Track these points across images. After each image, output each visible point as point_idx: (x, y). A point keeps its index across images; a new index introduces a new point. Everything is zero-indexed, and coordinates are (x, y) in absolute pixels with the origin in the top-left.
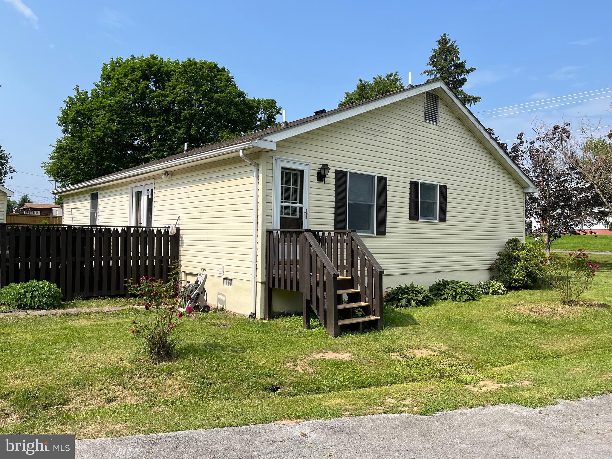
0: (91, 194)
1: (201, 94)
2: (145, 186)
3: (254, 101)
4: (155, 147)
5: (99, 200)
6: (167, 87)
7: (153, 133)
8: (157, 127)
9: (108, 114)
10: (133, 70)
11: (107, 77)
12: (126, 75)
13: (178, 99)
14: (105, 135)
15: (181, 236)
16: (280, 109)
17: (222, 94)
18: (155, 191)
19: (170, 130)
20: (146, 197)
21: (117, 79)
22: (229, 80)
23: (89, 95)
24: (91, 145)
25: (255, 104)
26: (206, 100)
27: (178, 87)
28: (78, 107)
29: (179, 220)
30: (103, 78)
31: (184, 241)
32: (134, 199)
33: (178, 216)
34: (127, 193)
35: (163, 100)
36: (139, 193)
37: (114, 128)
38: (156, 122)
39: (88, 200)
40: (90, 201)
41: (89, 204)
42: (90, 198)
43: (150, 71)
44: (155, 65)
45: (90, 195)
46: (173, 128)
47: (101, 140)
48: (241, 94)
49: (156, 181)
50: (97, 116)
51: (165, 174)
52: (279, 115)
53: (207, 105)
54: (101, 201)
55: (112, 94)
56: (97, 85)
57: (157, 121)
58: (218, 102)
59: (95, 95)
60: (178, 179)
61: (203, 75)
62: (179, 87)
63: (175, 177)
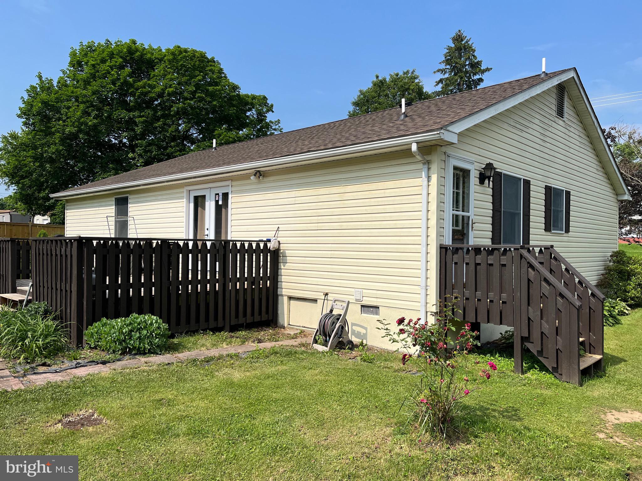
0: (116, 198)
1: (194, 86)
2: (211, 189)
3: (247, 96)
4: (141, 147)
5: (129, 205)
6: (153, 77)
7: (138, 130)
8: (143, 122)
9: (82, 106)
10: (112, 55)
11: (77, 64)
12: (103, 61)
13: (168, 91)
14: (80, 131)
15: (282, 251)
16: (272, 106)
17: (218, 87)
18: (232, 196)
19: (159, 126)
20: (213, 204)
21: (93, 65)
22: (221, 71)
23: (55, 84)
24: (63, 140)
25: (250, 100)
26: (200, 93)
27: (167, 77)
28: (44, 96)
29: (278, 232)
30: (72, 64)
31: (288, 258)
32: (192, 205)
33: (277, 226)
34: (182, 198)
35: (150, 92)
36: (200, 199)
37: (90, 123)
38: (141, 117)
39: (111, 205)
40: (114, 207)
41: (114, 211)
42: (114, 203)
43: (131, 58)
44: (137, 50)
45: (114, 199)
46: (161, 124)
47: (74, 136)
48: (235, 88)
49: (234, 183)
50: (69, 108)
51: (255, 175)
52: (270, 112)
53: (201, 100)
54: (133, 209)
55: (87, 83)
56: (63, 72)
57: (143, 116)
58: (213, 95)
59: (62, 84)
60: (274, 181)
61: (194, 65)
62: (169, 76)
63: (266, 179)
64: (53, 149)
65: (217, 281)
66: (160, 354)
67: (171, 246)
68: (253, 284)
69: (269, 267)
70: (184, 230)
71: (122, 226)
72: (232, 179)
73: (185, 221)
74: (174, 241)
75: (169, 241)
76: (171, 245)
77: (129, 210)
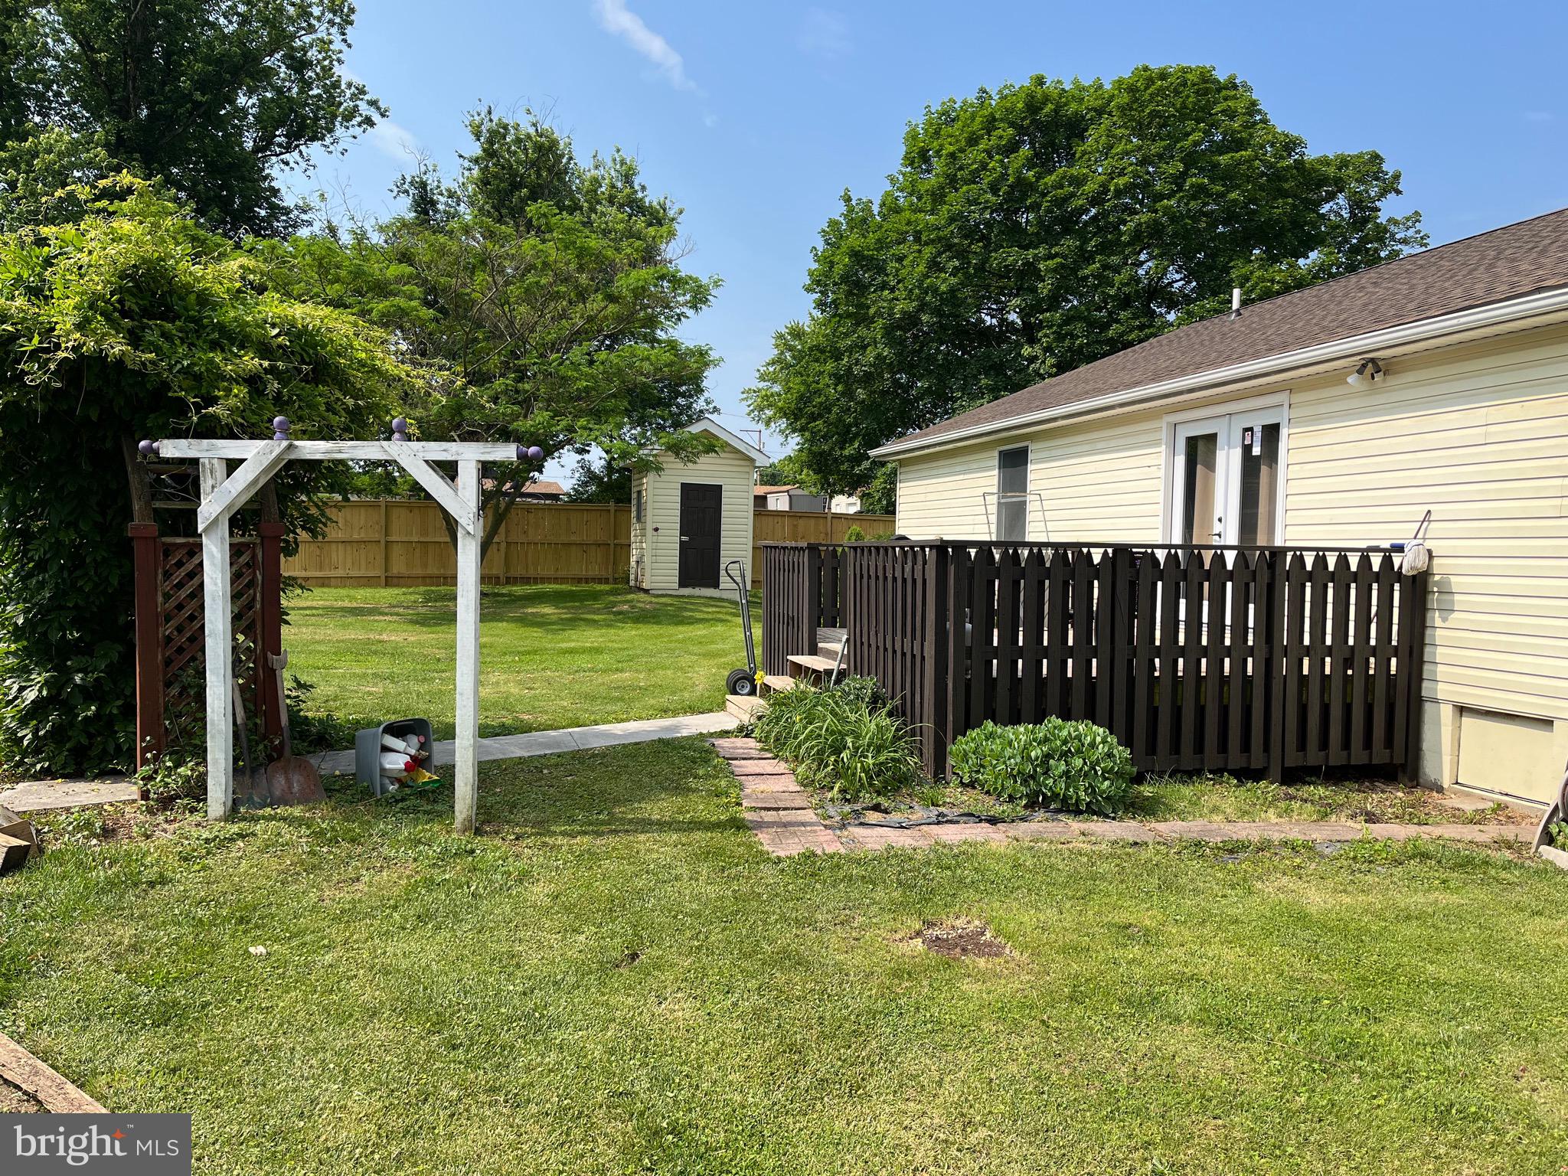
0: (1000, 452)
1: (1181, 160)
2: (1233, 417)
3: (1325, 161)
4: (1050, 327)
5: (1030, 467)
6: (1081, 158)
7: (1044, 288)
8: (1055, 270)
9: (928, 251)
10: (991, 124)
11: (919, 158)
12: (973, 141)
13: (1117, 185)
14: (923, 307)
16: (1397, 177)
17: (1243, 153)
18: (1291, 431)
19: (1092, 275)
20: (1237, 454)
21: (952, 155)
22: (1252, 107)
23: (876, 209)
24: (888, 331)
25: (1331, 171)
26: (1195, 175)
27: (1114, 151)
28: (854, 240)
30: (909, 160)
31: (1457, 597)
32: (1181, 461)
34: (1156, 443)
35: (1073, 195)
36: (1201, 446)
37: (943, 288)
38: (1051, 257)
39: (990, 468)
40: (996, 472)
41: (995, 481)
42: (996, 462)
43: (1034, 121)
44: (1046, 99)
45: (996, 454)
46: (1098, 269)
47: (910, 320)
48: (1290, 145)
49: (1296, 398)
50: (900, 259)
51: (1360, 372)
52: (1392, 196)
53: (1200, 191)
54: (1038, 474)
55: (938, 197)
56: (892, 180)
57: (1057, 255)
58: (1228, 176)
59: (891, 208)
60: (1418, 383)
61: (1184, 106)
62: (1119, 149)
63: (1392, 381)
64: (870, 355)
65: (1251, 652)
66: (1114, 819)
67: (1138, 562)
68: (1348, 663)
69: (1396, 619)
70: (1158, 522)
71: (1014, 514)
72: (1290, 388)
73: (1161, 500)
74: (1143, 550)
75: (1134, 550)
76: (1139, 558)
77: (1030, 477)
